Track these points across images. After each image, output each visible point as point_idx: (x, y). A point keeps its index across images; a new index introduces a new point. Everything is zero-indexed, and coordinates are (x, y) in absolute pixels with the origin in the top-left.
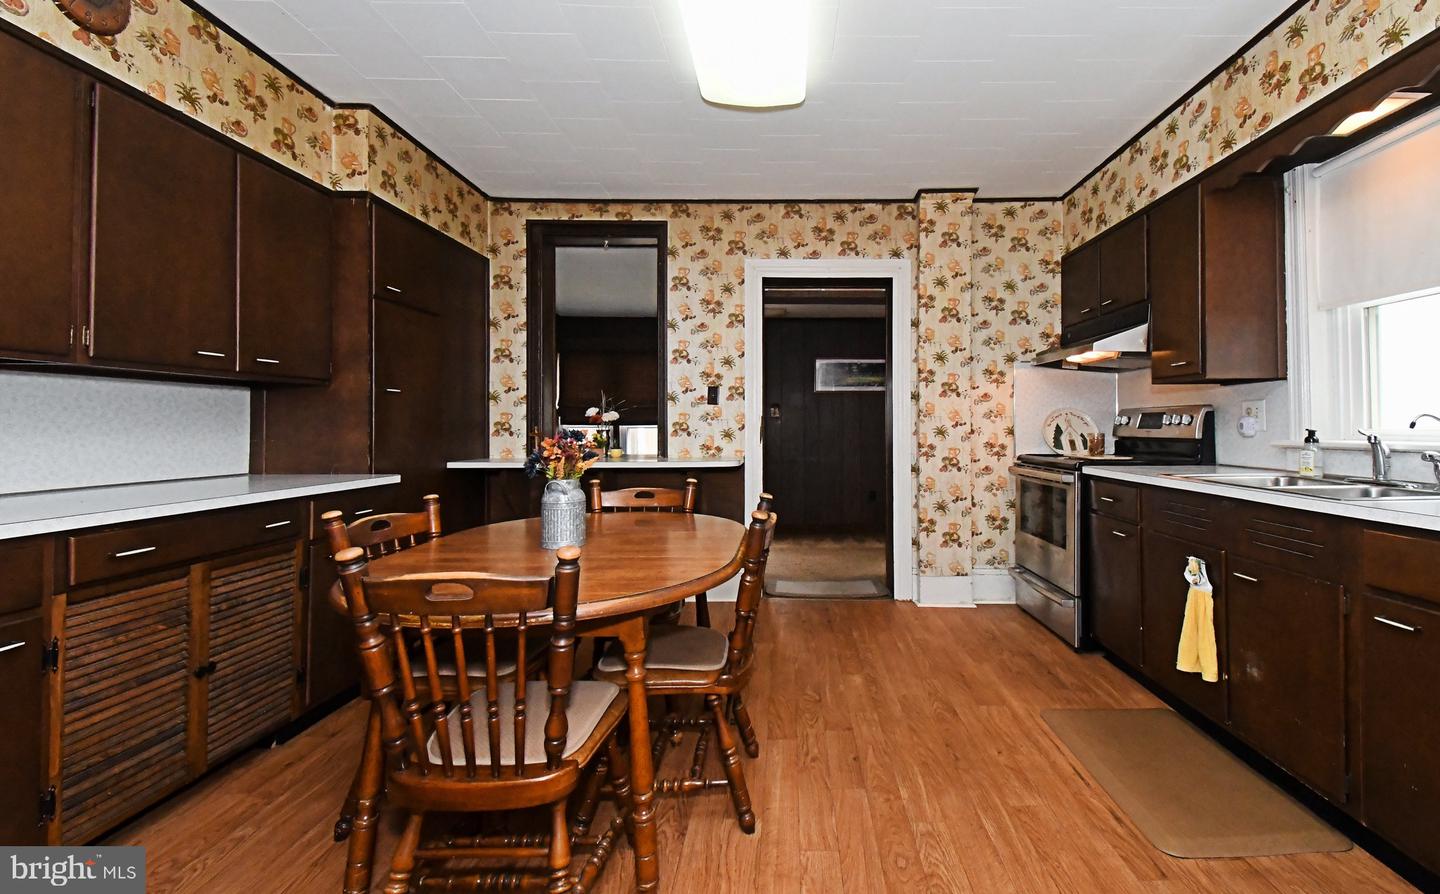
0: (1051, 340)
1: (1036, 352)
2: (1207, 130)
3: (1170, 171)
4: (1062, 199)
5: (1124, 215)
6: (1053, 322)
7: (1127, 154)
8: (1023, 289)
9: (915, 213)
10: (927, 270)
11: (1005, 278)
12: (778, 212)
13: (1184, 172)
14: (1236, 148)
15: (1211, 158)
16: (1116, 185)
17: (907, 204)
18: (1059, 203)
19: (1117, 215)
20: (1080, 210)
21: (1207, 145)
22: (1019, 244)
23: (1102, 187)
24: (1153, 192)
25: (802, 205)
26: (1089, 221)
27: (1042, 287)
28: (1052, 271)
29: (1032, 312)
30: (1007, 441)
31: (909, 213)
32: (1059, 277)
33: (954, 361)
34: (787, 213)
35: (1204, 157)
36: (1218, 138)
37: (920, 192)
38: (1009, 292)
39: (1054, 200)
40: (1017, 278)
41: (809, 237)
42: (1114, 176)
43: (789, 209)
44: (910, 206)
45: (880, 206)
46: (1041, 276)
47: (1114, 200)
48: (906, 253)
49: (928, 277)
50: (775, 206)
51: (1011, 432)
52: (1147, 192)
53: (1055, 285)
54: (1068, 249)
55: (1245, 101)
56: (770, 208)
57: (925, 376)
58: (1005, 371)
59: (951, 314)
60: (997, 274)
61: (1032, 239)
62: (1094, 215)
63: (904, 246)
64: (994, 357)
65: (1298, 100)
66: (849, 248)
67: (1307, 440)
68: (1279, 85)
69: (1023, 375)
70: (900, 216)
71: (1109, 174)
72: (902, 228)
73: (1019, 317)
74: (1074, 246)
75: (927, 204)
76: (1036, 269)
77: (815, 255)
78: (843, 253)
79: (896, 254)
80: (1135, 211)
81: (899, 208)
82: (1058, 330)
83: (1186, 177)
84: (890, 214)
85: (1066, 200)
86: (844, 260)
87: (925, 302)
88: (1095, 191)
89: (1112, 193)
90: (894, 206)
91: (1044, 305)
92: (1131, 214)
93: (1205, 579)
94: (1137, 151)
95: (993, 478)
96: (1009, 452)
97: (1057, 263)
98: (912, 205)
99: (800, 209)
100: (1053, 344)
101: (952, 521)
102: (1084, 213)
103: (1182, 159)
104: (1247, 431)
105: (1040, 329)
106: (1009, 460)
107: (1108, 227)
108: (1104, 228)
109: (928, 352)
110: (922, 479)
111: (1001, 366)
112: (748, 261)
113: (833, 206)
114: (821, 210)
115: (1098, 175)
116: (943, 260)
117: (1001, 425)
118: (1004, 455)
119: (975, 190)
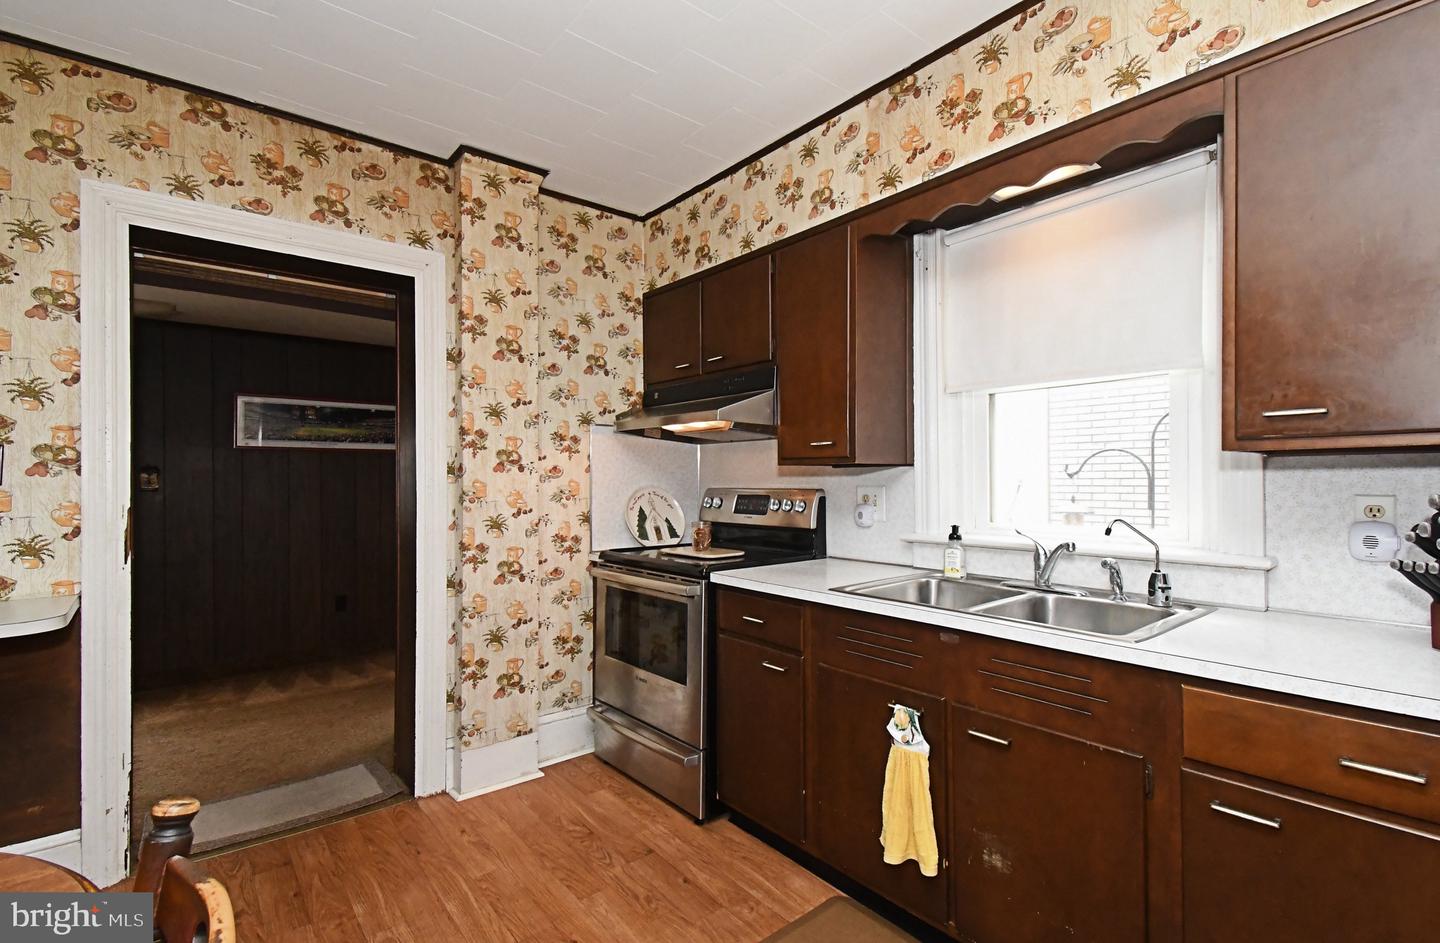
0: (632, 399)
1: (617, 413)
2: (861, 160)
3: (805, 204)
4: (643, 219)
5: (738, 253)
6: (633, 375)
7: (742, 174)
8: (601, 326)
9: (450, 183)
10: (473, 275)
11: (579, 309)
12: (172, 103)
13: (826, 207)
14: (901, 188)
15: (865, 195)
16: (726, 212)
17: (436, 165)
18: (639, 224)
19: (727, 251)
20: (670, 237)
21: (861, 179)
22: (594, 266)
23: (704, 211)
24: (780, 228)
25: (228, 106)
26: (684, 252)
27: (622, 329)
28: (633, 310)
29: (612, 360)
30: (580, 530)
31: (443, 181)
32: (640, 318)
33: (515, 418)
34: (194, 111)
35: (854, 193)
36: (876, 171)
37: (463, 149)
38: (583, 328)
39: (634, 218)
40: (594, 313)
41: (247, 172)
42: (722, 200)
43: (199, 106)
44: (442, 171)
45: (390, 155)
46: (623, 316)
47: (723, 231)
48: (435, 241)
49: (474, 289)
50: (160, 90)
51: (587, 519)
52: (773, 226)
53: (636, 326)
54: (652, 285)
55: (915, 130)
56: (151, 90)
57: (470, 439)
58: (579, 435)
59: (509, 349)
60: (568, 301)
61: (611, 263)
62: (693, 247)
63: (432, 232)
64: (564, 416)
65: (991, 139)
66: (329, 209)
67: (951, 537)
68: (964, 117)
69: (600, 442)
70: (425, 181)
71: (715, 198)
72: (428, 202)
73: (596, 364)
74: (661, 282)
75: (472, 172)
76: (615, 304)
77: (258, 206)
78: (319, 216)
79: (420, 240)
80: (754, 249)
81: (423, 167)
82: (640, 388)
83: (828, 215)
84: (408, 173)
85: (649, 222)
86: (320, 229)
87: (468, 323)
88: (694, 216)
89: (719, 222)
90: (416, 162)
91: (625, 353)
92: (747, 251)
93: (919, 737)
94: (756, 173)
95: (562, 584)
96: (584, 546)
97: (637, 300)
98: (446, 169)
99: (224, 113)
100: (634, 404)
101: (512, 656)
102: (677, 242)
103: (823, 192)
104: (865, 520)
105: (620, 383)
106: (584, 558)
107: (713, 264)
108: (707, 265)
109: (475, 404)
110: (467, 599)
111: (575, 430)
112: (89, 187)
113: (297, 126)
114: (269, 125)
115: (699, 197)
116: (500, 265)
117: (575, 509)
118: (578, 551)
119: (544, 173)
